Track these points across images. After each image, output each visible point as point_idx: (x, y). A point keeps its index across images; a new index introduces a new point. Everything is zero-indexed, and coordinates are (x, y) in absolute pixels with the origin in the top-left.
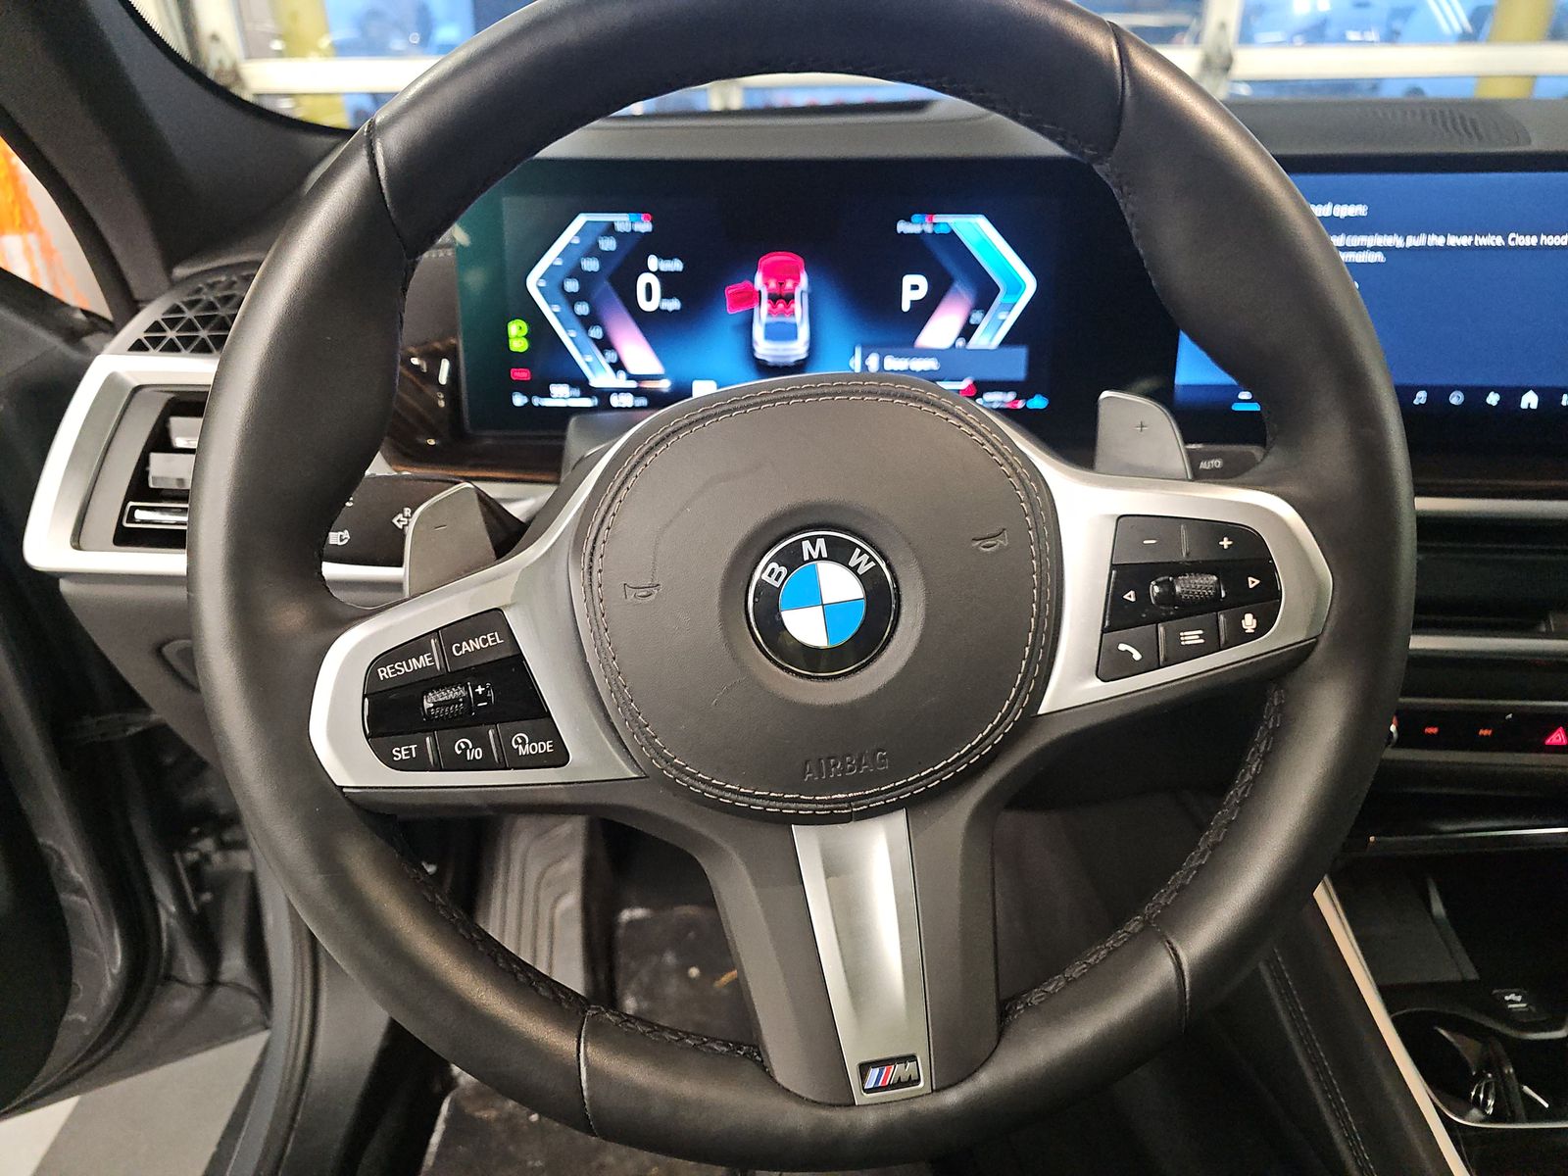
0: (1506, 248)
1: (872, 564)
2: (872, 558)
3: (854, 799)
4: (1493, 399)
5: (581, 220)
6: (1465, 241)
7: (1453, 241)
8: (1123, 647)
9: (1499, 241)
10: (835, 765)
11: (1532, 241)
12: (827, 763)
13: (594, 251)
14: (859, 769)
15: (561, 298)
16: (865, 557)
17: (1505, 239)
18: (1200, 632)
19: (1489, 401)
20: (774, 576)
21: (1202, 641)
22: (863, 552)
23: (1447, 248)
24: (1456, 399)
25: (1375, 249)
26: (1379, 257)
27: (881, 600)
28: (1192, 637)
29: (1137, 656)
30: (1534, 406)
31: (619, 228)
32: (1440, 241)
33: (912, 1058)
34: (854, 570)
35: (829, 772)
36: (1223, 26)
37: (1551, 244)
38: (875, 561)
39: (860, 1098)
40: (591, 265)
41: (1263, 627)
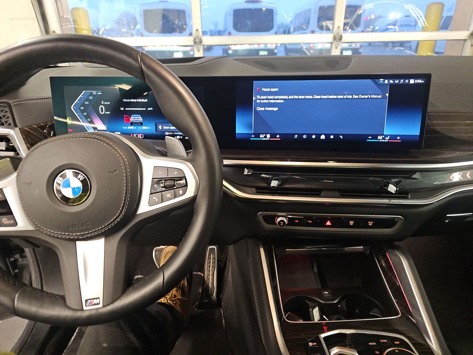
0: (313, 99)
1: (84, 178)
2: (84, 176)
3: (83, 234)
4: (314, 137)
5: (84, 91)
6: (303, 97)
7: (300, 97)
8: (154, 198)
9: (311, 97)
10: (76, 226)
11: (319, 97)
12: (74, 226)
13: (87, 100)
14: (83, 227)
15: (79, 111)
16: (82, 176)
17: (313, 97)
18: (170, 194)
19: (313, 137)
20: (60, 180)
21: (171, 196)
22: (82, 175)
23: (298, 99)
24: (305, 137)
25: (281, 99)
26: (282, 101)
27: (86, 186)
28: (169, 195)
29: (157, 200)
30: (324, 138)
31: (94, 93)
32: (297, 97)
33: (99, 298)
34: (79, 179)
35: (75, 228)
36: (339, 27)
37: (323, 98)
38: (84, 177)
39: (85, 308)
40: (87, 103)
41: (184, 193)
